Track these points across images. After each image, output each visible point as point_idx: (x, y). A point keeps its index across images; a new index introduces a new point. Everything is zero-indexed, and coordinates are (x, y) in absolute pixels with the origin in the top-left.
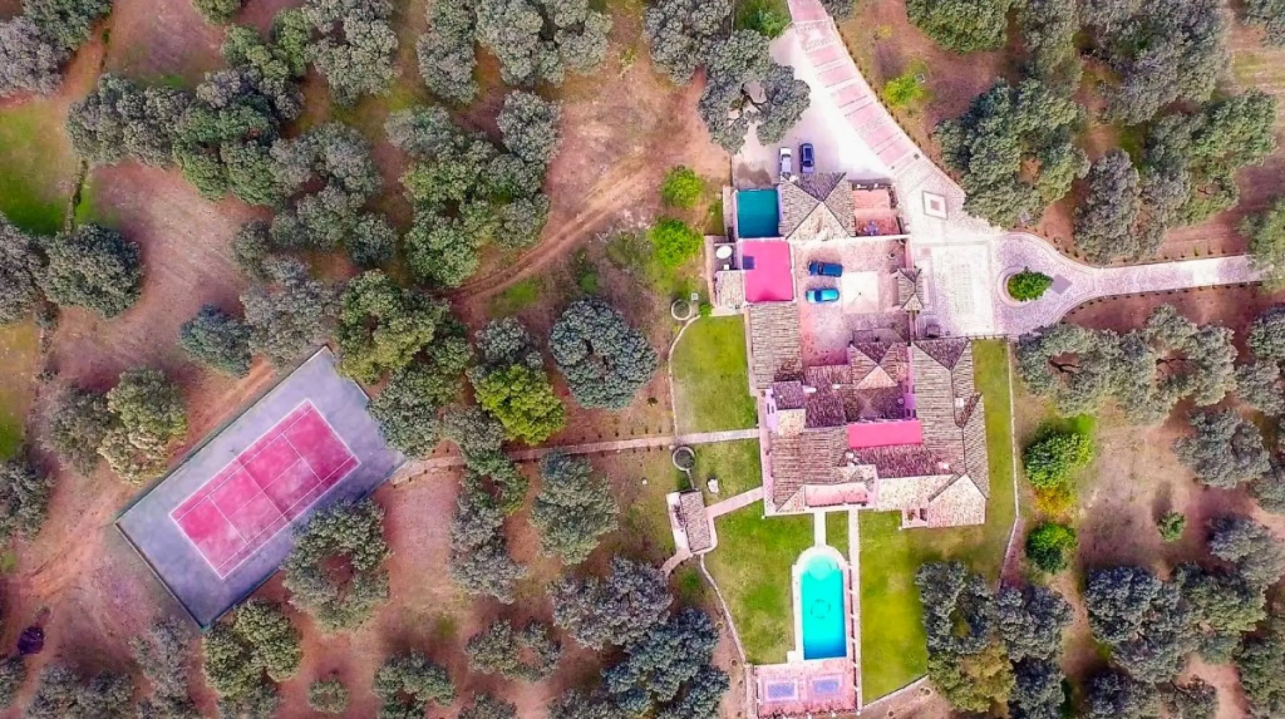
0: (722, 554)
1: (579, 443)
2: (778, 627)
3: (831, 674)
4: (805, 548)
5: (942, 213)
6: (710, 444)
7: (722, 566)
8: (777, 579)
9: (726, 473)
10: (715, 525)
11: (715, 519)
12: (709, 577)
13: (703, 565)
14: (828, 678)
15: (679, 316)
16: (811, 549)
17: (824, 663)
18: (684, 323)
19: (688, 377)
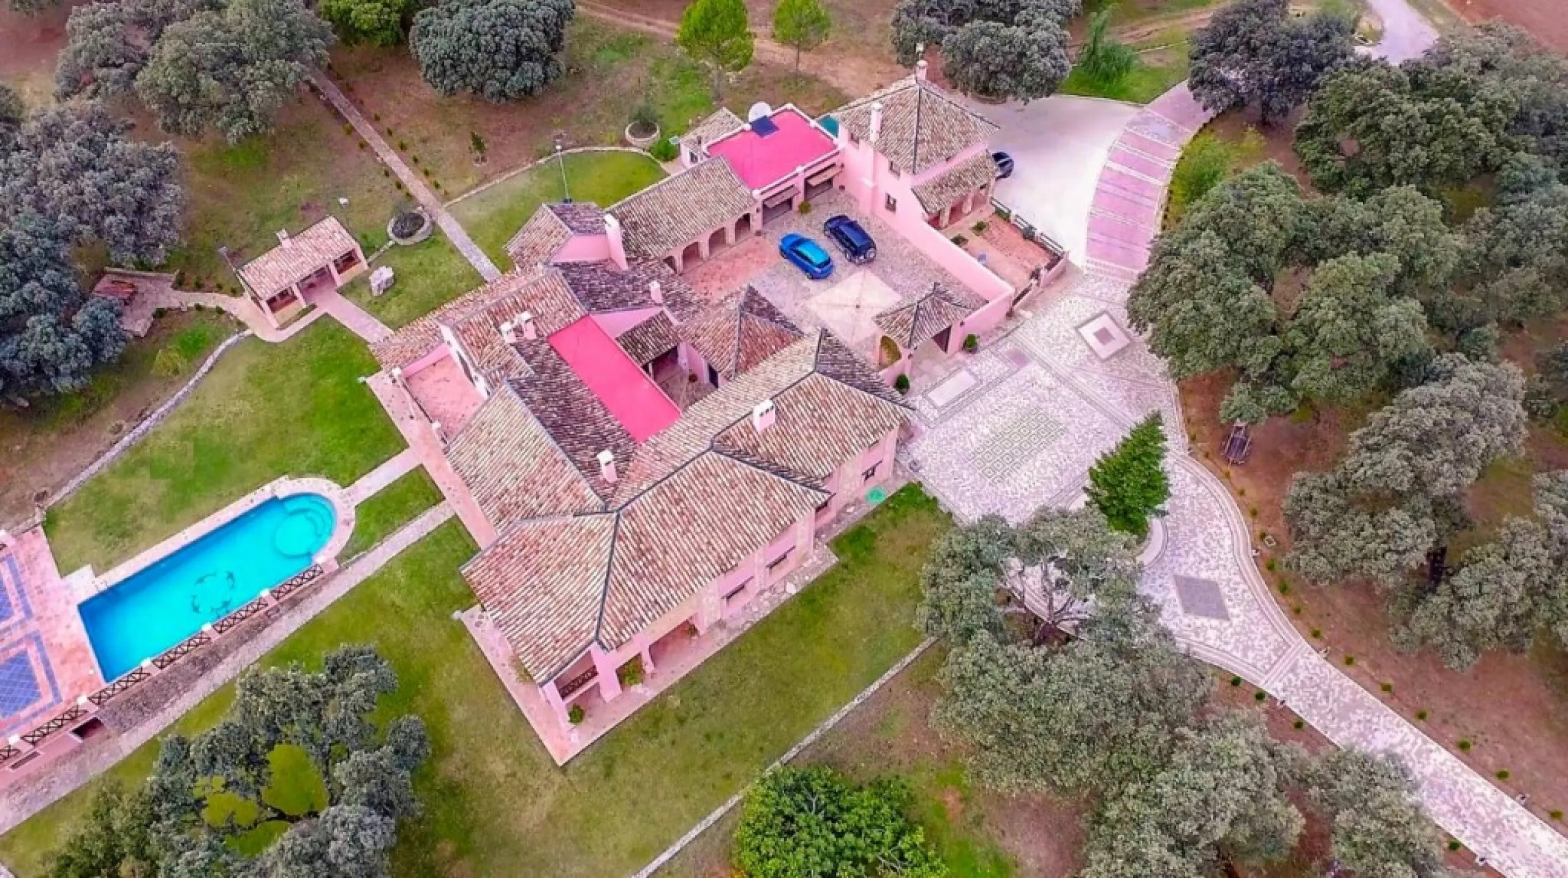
0: (264, 360)
1: (368, 118)
2: (145, 521)
3: (50, 676)
4: (331, 477)
5: (1104, 351)
6: (454, 250)
7: (241, 370)
8: (250, 465)
9: (416, 292)
10: (315, 323)
11: (326, 315)
12: (210, 362)
13: (229, 341)
14: (40, 676)
15: (631, 132)
16: (335, 486)
17: (79, 648)
18: (624, 143)
19: (547, 183)
